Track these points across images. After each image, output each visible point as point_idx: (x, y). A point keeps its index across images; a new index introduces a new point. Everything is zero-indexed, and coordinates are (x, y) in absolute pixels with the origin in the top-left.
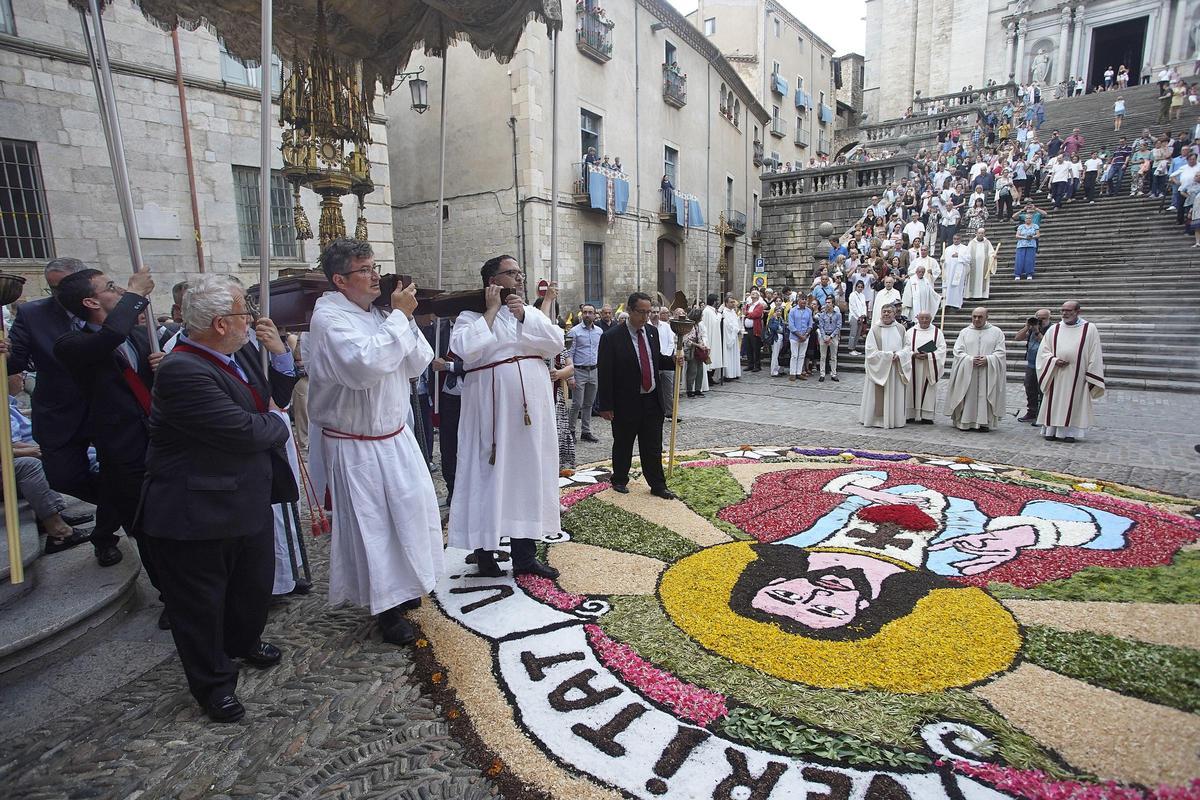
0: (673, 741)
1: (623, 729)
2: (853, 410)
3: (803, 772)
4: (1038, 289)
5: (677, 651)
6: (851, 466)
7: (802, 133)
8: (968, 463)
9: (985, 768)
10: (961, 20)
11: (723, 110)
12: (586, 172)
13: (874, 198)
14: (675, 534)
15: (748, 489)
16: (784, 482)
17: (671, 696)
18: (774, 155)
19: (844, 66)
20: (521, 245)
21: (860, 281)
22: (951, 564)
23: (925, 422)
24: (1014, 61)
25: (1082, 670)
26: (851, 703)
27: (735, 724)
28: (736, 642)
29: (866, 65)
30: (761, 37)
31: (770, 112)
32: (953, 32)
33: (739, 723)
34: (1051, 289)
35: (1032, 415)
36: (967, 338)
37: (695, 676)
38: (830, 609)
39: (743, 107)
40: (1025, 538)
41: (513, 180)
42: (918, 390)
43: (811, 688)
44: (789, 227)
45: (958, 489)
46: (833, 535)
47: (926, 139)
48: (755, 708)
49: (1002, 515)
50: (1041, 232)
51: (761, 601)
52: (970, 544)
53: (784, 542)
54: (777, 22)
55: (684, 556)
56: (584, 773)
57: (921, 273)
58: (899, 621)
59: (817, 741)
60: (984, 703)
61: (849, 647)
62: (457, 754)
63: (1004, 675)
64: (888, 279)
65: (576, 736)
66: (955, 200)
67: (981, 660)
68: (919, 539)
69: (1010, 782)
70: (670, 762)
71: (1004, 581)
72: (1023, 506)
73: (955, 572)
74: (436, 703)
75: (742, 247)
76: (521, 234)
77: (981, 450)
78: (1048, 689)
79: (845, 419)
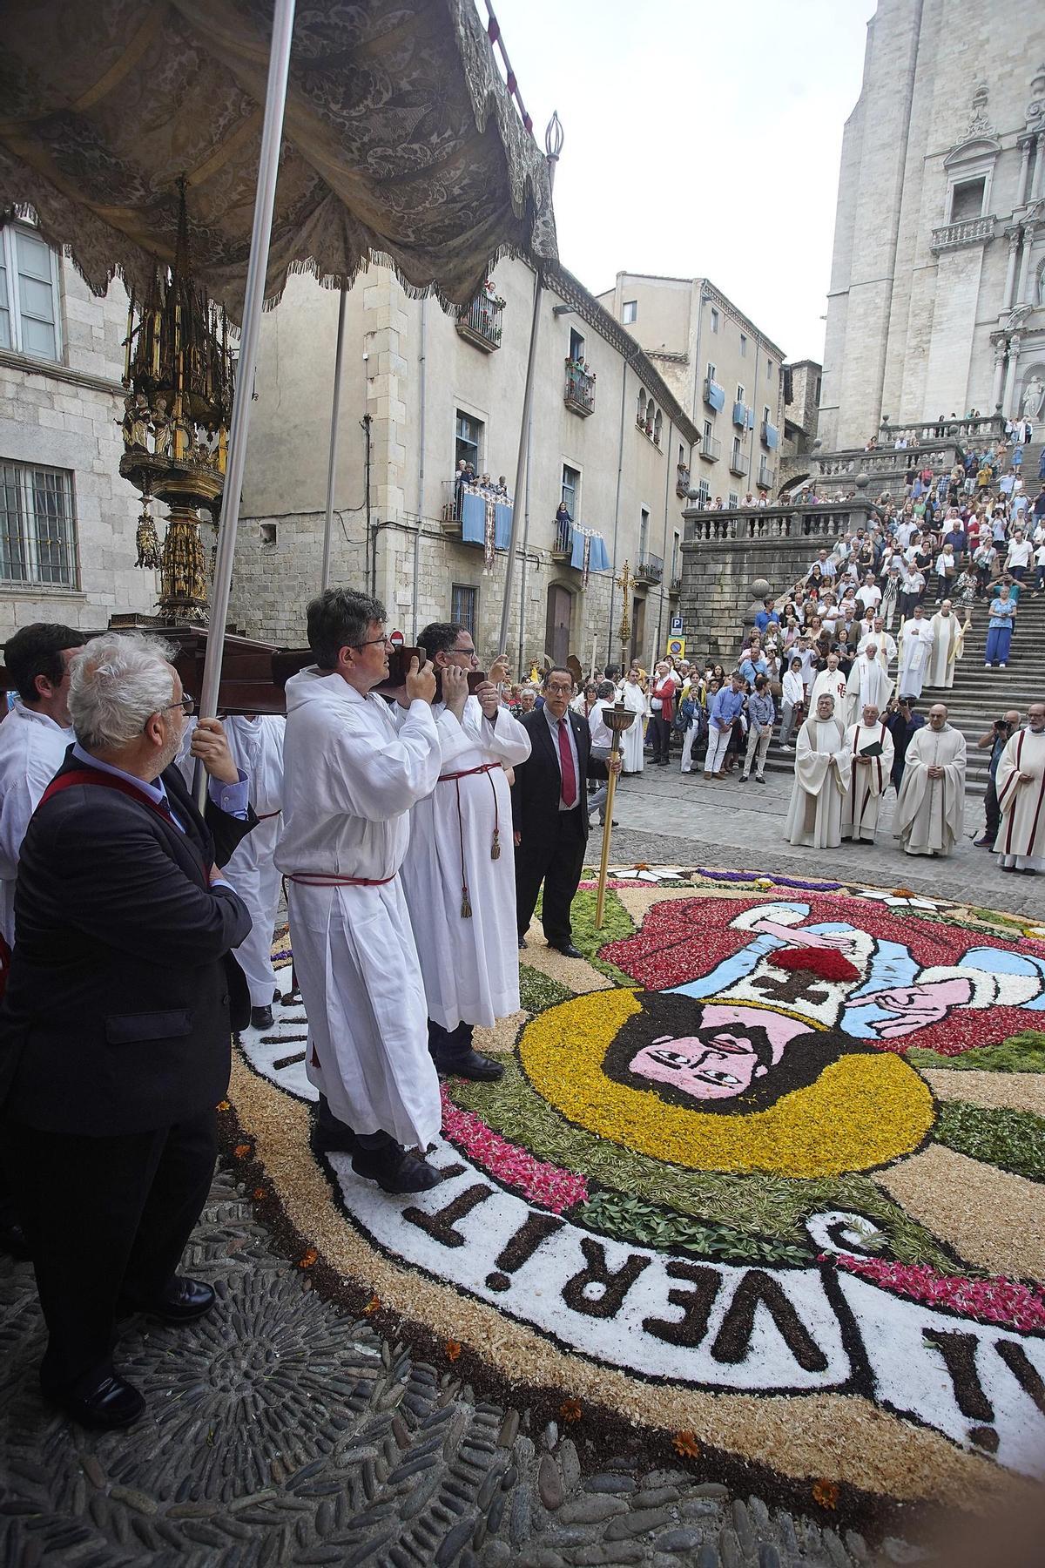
0: (521, 1230)
1: (463, 1215)
2: (778, 821)
3: (668, 1267)
4: (1011, 680)
5: (535, 1123)
6: (768, 895)
7: (739, 458)
8: (907, 897)
9: (871, 1263)
10: (942, 330)
11: (640, 423)
12: (459, 494)
13: (823, 551)
14: (544, 976)
15: (639, 921)
16: (683, 913)
17: (523, 1177)
18: (702, 484)
19: (796, 376)
20: (370, 583)
21: (798, 659)
22: (869, 1024)
23: (864, 842)
24: (1003, 388)
25: (994, 1153)
26: (731, 1189)
27: (595, 1211)
28: (605, 1113)
29: (823, 377)
30: (693, 331)
31: (701, 429)
32: (932, 346)
33: (599, 1210)
34: (1027, 681)
35: (990, 838)
36: (921, 743)
37: (554, 1153)
38: (721, 1076)
39: (666, 420)
40: (958, 994)
41: (363, 497)
42: (858, 801)
43: (688, 1170)
44: (716, 580)
45: (891, 930)
46: (735, 983)
47: (892, 479)
48: (621, 1193)
49: (937, 964)
50: (1018, 608)
51: (641, 1064)
52: (894, 1000)
53: (675, 991)
54: (715, 314)
55: (552, 1005)
56: (415, 1265)
57: (871, 652)
58: (799, 1092)
59: (687, 1231)
60: (881, 1189)
61: (737, 1122)
62: (262, 1241)
63: (908, 1157)
64: (832, 657)
65: (407, 1223)
66: (921, 561)
67: (886, 1140)
68: (836, 992)
69: (895, 1279)
70: (515, 1255)
71: (927, 1046)
72: (963, 955)
73: (872, 1034)
74: (238, 1180)
75: (656, 600)
76: (371, 569)
77: (926, 881)
78: (954, 1174)
79: (768, 834)
